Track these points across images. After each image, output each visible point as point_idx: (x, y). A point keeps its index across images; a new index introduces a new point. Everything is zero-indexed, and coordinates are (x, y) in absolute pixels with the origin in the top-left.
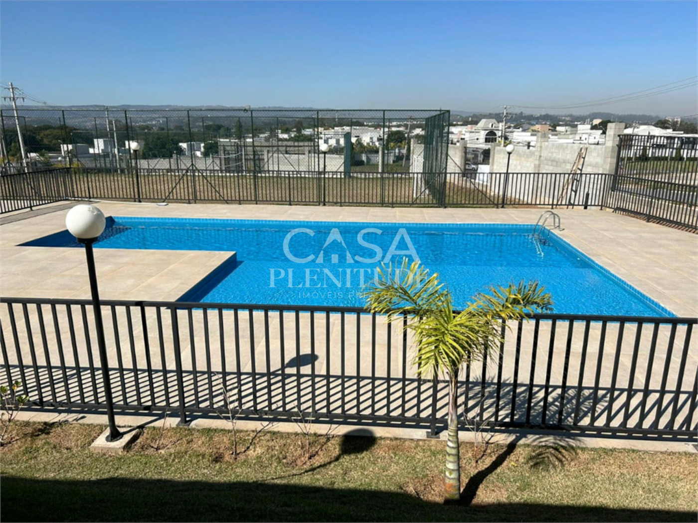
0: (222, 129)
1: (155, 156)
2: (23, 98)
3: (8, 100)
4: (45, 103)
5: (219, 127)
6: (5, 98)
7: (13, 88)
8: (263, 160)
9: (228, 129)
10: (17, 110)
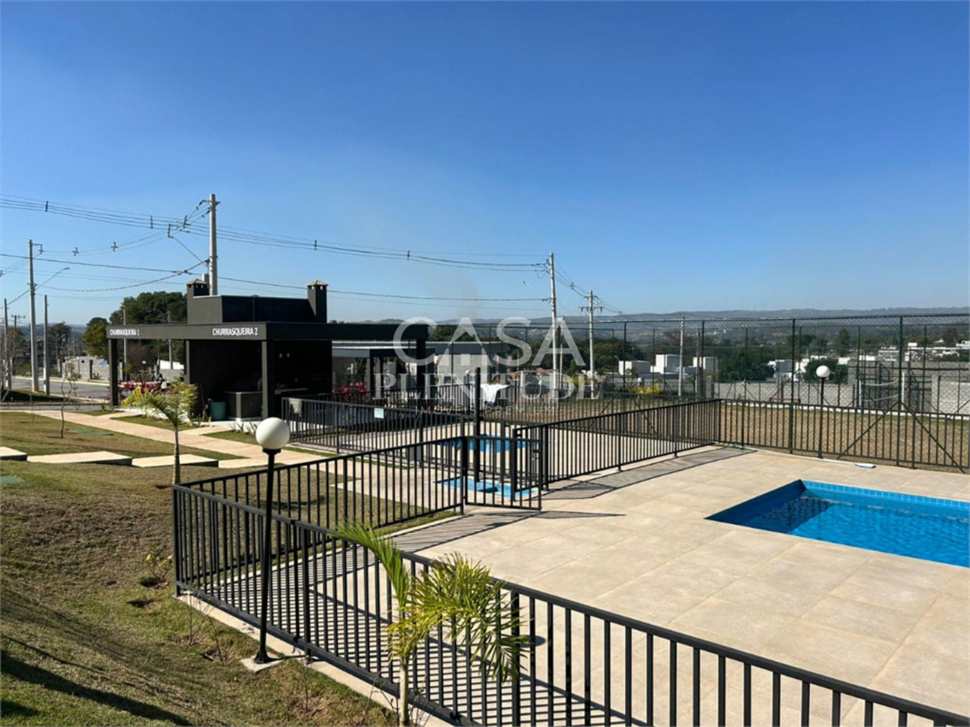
0: (813, 341)
1: (735, 379)
2: (601, 308)
3: (585, 310)
4: (620, 312)
5: (809, 339)
6: (582, 308)
7: (592, 297)
8: (930, 390)
9: (823, 343)
10: (593, 324)
